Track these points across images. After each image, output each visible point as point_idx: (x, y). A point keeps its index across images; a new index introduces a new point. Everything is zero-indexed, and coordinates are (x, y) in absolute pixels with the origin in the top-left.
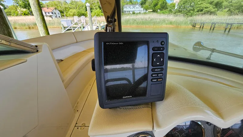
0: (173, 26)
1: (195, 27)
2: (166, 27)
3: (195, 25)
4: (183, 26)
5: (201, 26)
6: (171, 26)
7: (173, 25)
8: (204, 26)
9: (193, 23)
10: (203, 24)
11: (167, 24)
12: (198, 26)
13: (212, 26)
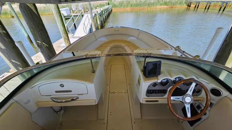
0: (167, 7)
1: (190, 6)
2: (161, 8)
3: (190, 4)
4: (178, 6)
5: (196, 6)
6: (166, 7)
7: (167, 5)
8: (200, 6)
9: (188, 2)
10: (198, 3)
11: (161, 5)
12: (193, 6)
13: (207, 5)
